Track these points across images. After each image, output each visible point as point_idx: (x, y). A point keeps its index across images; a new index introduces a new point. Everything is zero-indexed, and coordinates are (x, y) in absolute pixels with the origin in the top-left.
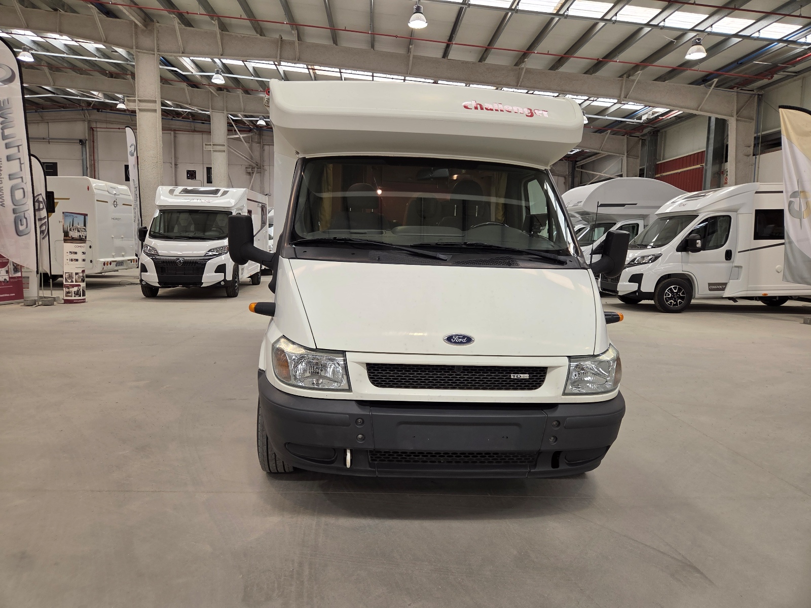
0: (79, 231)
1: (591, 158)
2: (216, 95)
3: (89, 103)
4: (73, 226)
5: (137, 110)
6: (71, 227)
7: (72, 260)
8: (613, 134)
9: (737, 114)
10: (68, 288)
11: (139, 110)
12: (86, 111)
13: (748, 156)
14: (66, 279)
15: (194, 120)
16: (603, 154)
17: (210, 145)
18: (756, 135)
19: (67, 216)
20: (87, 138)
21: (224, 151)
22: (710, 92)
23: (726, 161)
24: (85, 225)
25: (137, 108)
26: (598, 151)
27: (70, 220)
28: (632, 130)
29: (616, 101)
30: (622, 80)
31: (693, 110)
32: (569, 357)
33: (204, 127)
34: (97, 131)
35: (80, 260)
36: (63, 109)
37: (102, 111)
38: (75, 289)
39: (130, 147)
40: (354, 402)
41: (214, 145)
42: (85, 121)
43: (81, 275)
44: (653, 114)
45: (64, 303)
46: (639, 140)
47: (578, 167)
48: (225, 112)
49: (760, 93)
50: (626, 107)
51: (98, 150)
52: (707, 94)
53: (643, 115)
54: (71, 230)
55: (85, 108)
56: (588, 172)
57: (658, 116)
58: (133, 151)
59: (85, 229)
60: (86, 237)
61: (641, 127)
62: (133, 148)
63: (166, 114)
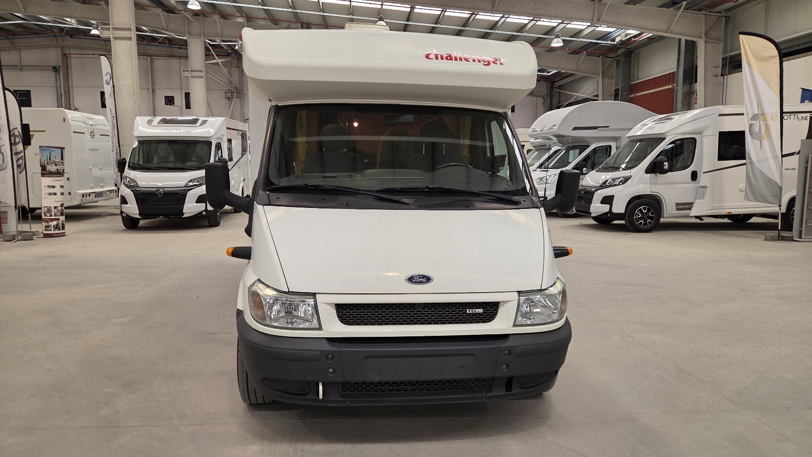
0: (56, 165)
1: (568, 78)
2: (193, 20)
3: (62, 29)
4: (50, 160)
5: (112, 39)
6: (48, 161)
7: (50, 194)
8: (588, 56)
9: (705, 36)
10: (48, 222)
11: (114, 38)
12: (59, 37)
13: (717, 76)
14: (45, 213)
15: (171, 45)
16: (579, 75)
17: (188, 71)
18: (723, 56)
19: (44, 150)
20: (61, 65)
21: (203, 77)
22: (679, 15)
23: (696, 82)
24: (62, 159)
25: (111, 36)
26: (574, 72)
27: (46, 154)
28: (607, 51)
29: (589, 24)
30: (595, 4)
31: (663, 32)
32: (519, 292)
33: (181, 52)
34: (70, 57)
35: (59, 194)
36: (35, 36)
37: (75, 37)
38: (55, 223)
39: (106, 75)
40: (324, 340)
41: (191, 71)
42: (58, 47)
43: (60, 208)
44: (626, 36)
45: (44, 237)
46: (614, 61)
47: (556, 87)
48: (202, 37)
49: (726, 15)
50: (599, 29)
51: (72, 76)
52: (676, 16)
53: (617, 36)
54: (48, 164)
55: (58, 34)
56: (566, 92)
57: (631, 38)
58: (109, 80)
59: (62, 163)
60: (63, 170)
61: (614, 48)
62: (109, 76)
63: (141, 39)
